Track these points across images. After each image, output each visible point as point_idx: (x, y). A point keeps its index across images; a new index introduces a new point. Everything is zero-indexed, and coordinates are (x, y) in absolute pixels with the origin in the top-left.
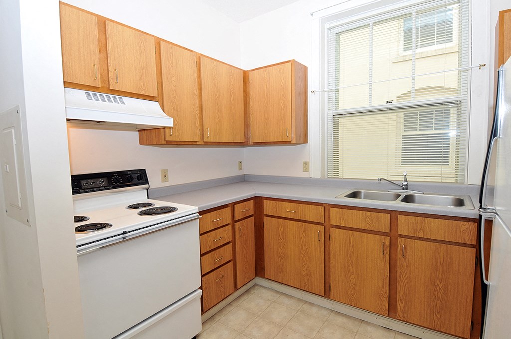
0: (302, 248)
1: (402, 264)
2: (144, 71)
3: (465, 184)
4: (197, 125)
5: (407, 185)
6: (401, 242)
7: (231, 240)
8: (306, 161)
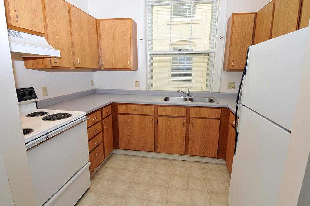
0: (142, 129)
1: (191, 130)
3: (211, 92)
4: (71, 55)
5: (189, 93)
6: (191, 120)
7: (101, 130)
8: (137, 80)
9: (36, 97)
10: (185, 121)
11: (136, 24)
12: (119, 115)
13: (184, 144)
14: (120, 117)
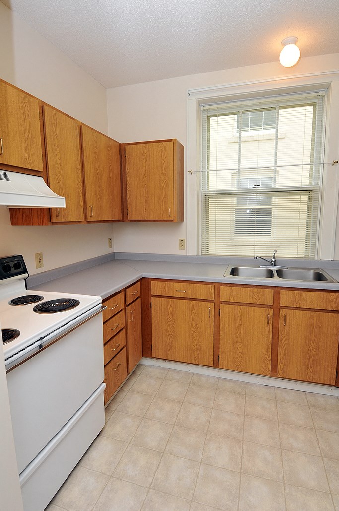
0: (192, 325)
1: (283, 331)
2: (29, 140)
3: (316, 258)
4: (81, 203)
6: (283, 312)
8: (182, 238)
9: (25, 271)
10: (271, 314)
11: (182, 148)
12: (152, 298)
13: (269, 356)
14: (155, 302)
